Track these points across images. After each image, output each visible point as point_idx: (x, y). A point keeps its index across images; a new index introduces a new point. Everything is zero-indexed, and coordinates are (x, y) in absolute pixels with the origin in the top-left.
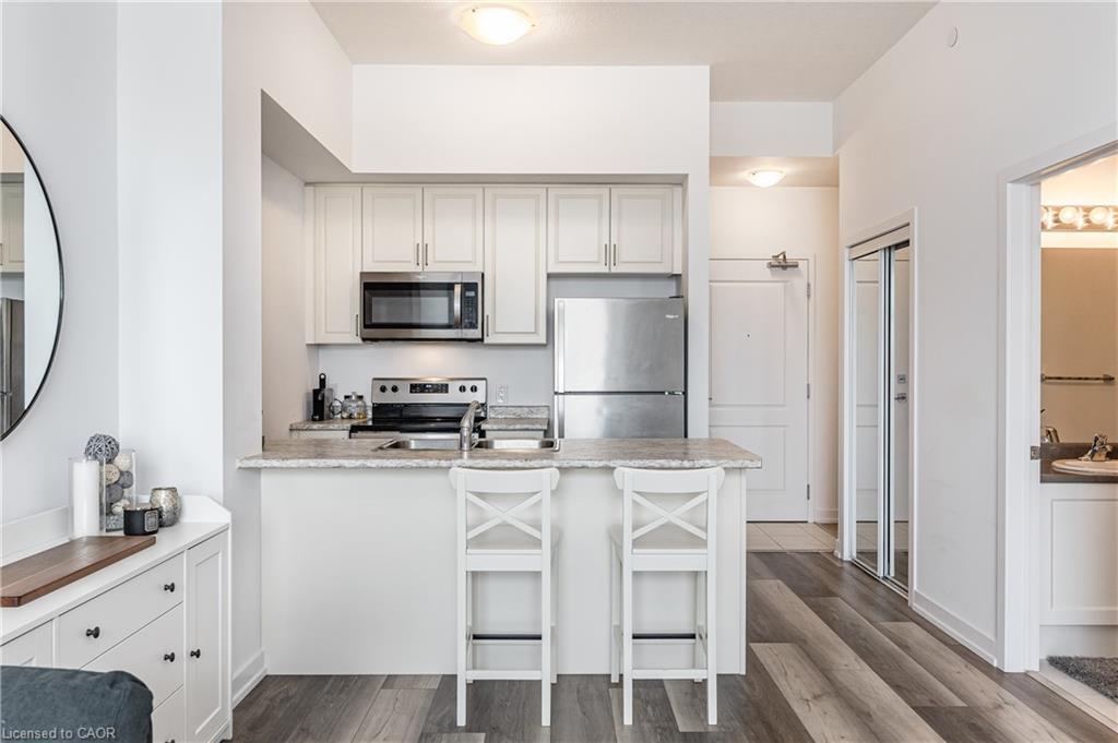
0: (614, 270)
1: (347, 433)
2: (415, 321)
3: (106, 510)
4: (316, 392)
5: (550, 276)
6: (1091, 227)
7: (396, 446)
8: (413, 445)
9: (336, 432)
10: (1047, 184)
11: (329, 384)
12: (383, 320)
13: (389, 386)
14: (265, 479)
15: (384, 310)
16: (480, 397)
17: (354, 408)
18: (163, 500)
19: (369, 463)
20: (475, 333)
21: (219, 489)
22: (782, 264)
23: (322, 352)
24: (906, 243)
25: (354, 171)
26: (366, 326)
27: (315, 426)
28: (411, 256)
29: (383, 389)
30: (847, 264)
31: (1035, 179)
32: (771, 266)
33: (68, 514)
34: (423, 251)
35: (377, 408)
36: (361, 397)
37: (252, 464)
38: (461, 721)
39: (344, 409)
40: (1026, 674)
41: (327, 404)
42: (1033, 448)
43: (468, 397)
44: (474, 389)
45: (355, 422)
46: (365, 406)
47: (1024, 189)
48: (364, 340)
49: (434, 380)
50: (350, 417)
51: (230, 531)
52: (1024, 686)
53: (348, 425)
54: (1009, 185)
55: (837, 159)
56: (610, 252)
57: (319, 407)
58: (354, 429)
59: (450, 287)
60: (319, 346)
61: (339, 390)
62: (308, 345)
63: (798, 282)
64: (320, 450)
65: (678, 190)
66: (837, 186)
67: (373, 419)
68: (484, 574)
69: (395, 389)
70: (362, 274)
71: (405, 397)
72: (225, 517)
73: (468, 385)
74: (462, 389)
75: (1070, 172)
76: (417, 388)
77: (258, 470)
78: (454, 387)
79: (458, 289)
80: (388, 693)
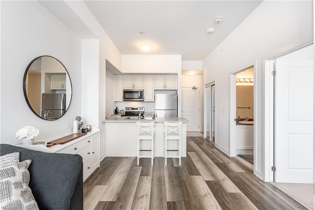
0: (166, 89)
1: (120, 116)
2: (133, 98)
3: (79, 129)
4: (116, 110)
5: (155, 90)
6: (245, 82)
7: (128, 118)
8: (131, 118)
9: (119, 116)
10: (237, 75)
11: (118, 108)
12: (127, 97)
13: (128, 108)
14: (106, 124)
15: (127, 96)
16: (143, 110)
17: (122, 112)
18: (89, 127)
19: (123, 121)
20: (142, 100)
21: (98, 126)
22: (194, 88)
23: (117, 103)
24: (214, 85)
25: (122, 72)
26: (124, 98)
27: (115, 115)
28: (131, 87)
29: (127, 109)
30: (205, 88)
31: (235, 74)
32: (192, 88)
33: (72, 129)
34: (133, 86)
35: (126, 112)
36: (123, 110)
37: (104, 121)
38: (138, 165)
39: (120, 112)
40: (234, 157)
41: (117, 112)
42: (235, 119)
43: (141, 110)
44: (142, 109)
45: (122, 115)
46: (124, 112)
47: (233, 75)
48: (124, 101)
49: (136, 108)
50: (121, 114)
51: (99, 133)
52: (233, 159)
53: (121, 115)
54: (231, 75)
55: (203, 70)
56: (165, 86)
57: (116, 112)
58: (122, 116)
59: (138, 92)
60: (116, 102)
61: (120, 109)
62: (115, 102)
63: (197, 91)
64: (116, 119)
65: (176, 76)
66: (203, 75)
67: (125, 114)
68: (142, 140)
69: (129, 109)
70: (123, 90)
71: (131, 110)
72: (99, 130)
73: (141, 108)
74: (140, 109)
75: (242, 72)
76: (133, 109)
77: (105, 122)
78: (139, 109)
79: (139, 92)
80: (126, 160)
